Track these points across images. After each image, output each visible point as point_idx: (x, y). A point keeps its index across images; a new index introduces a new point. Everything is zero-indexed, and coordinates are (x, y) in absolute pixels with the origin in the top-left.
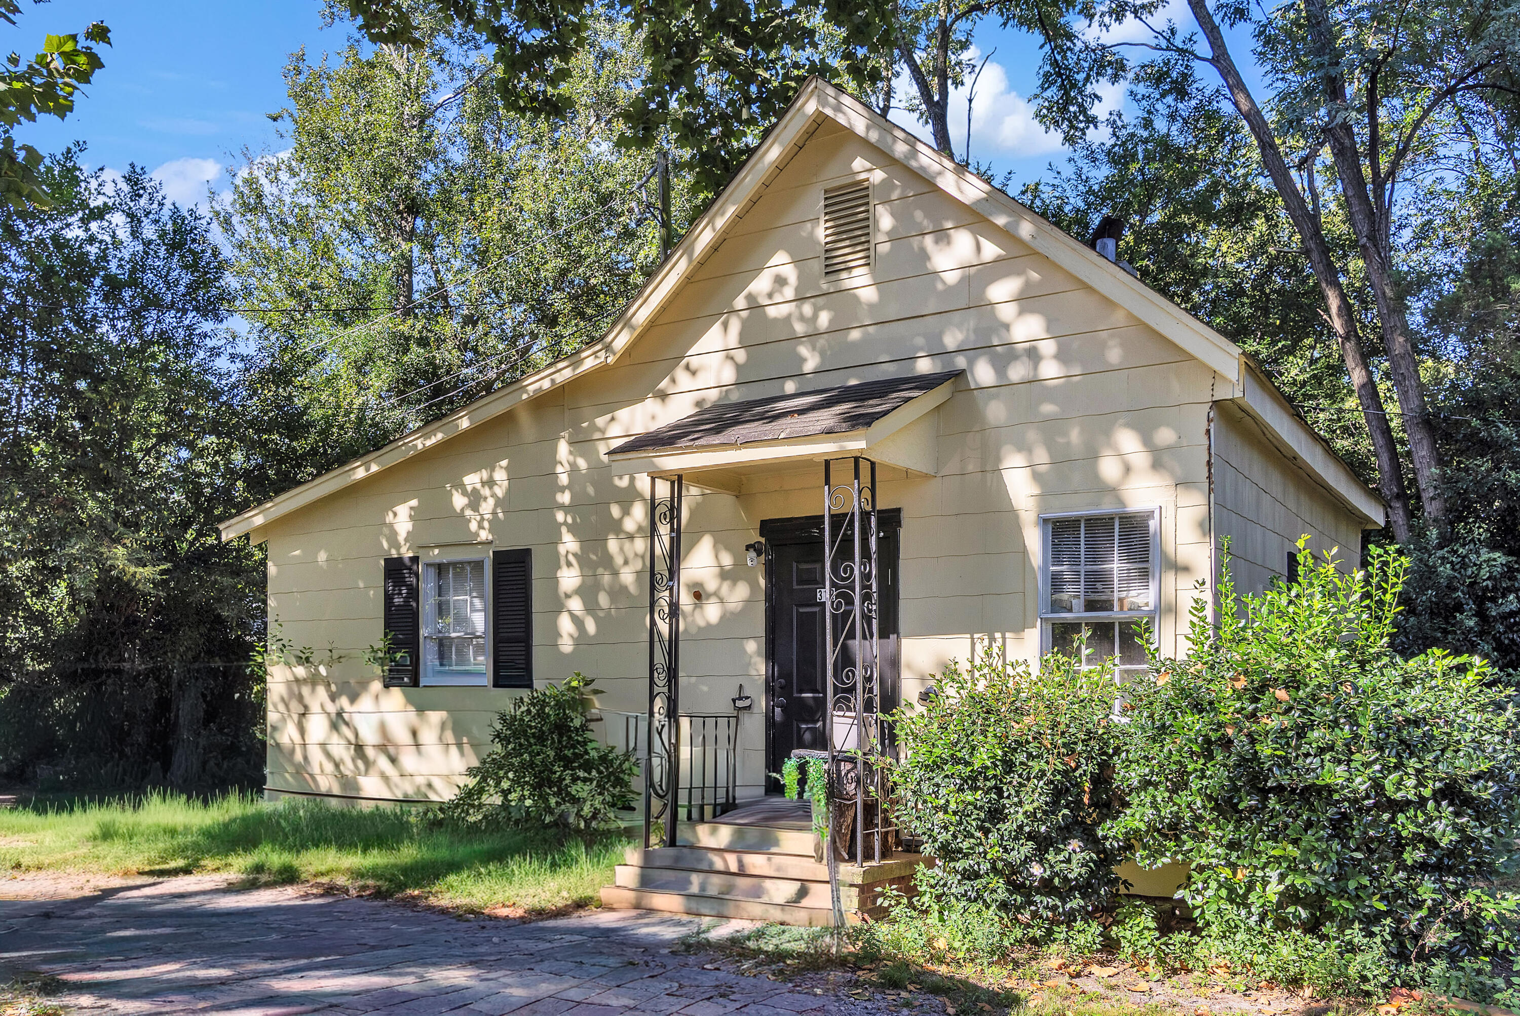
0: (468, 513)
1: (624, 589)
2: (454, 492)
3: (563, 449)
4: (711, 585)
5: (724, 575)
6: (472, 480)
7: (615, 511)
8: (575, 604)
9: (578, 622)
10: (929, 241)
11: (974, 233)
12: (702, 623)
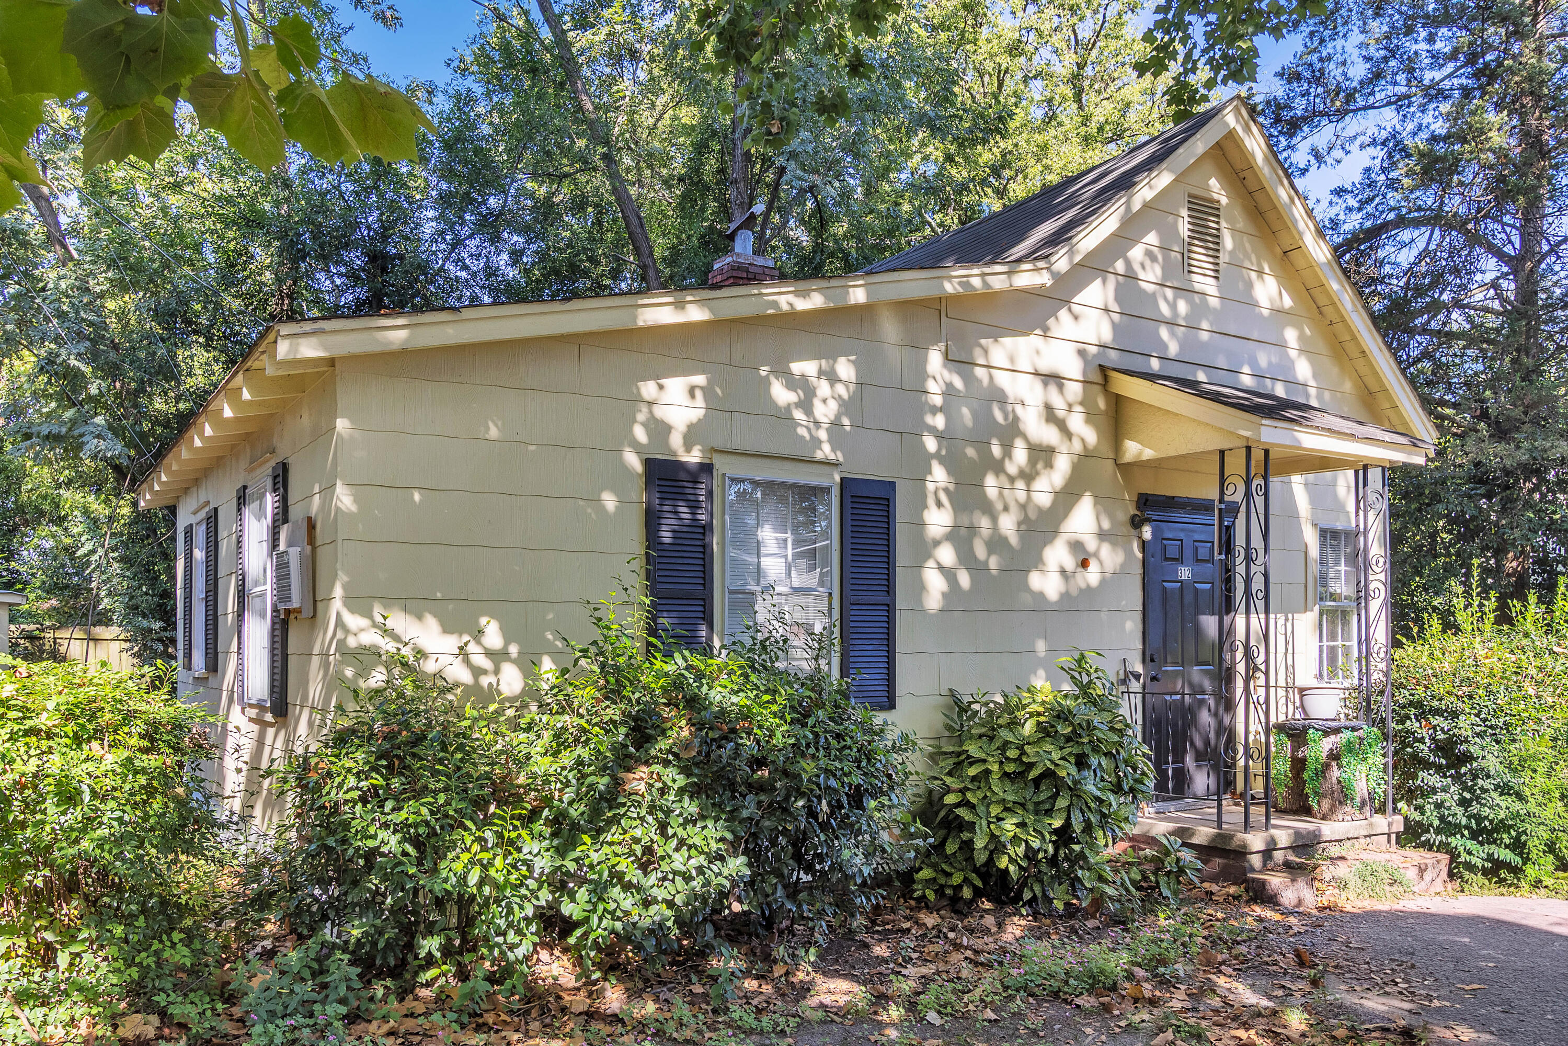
0: (798, 415)
1: (1004, 540)
2: (772, 379)
3: (935, 359)
4: (1091, 544)
5: (1102, 535)
6: (806, 367)
7: (996, 450)
8: (946, 554)
9: (948, 573)
10: (1253, 275)
11: (1279, 283)
12: (1083, 585)
